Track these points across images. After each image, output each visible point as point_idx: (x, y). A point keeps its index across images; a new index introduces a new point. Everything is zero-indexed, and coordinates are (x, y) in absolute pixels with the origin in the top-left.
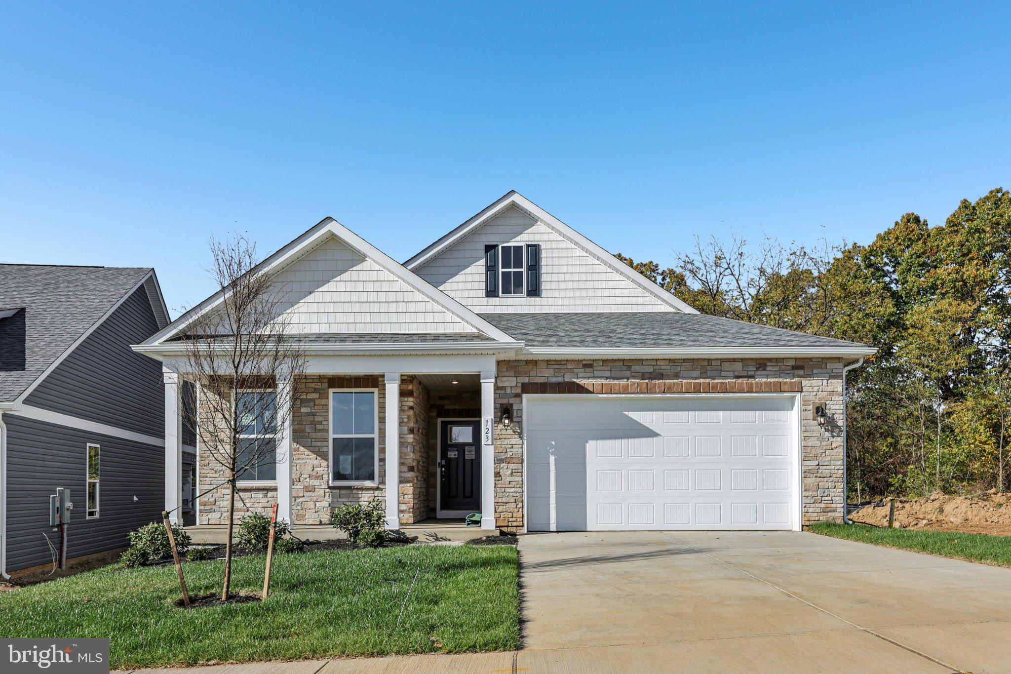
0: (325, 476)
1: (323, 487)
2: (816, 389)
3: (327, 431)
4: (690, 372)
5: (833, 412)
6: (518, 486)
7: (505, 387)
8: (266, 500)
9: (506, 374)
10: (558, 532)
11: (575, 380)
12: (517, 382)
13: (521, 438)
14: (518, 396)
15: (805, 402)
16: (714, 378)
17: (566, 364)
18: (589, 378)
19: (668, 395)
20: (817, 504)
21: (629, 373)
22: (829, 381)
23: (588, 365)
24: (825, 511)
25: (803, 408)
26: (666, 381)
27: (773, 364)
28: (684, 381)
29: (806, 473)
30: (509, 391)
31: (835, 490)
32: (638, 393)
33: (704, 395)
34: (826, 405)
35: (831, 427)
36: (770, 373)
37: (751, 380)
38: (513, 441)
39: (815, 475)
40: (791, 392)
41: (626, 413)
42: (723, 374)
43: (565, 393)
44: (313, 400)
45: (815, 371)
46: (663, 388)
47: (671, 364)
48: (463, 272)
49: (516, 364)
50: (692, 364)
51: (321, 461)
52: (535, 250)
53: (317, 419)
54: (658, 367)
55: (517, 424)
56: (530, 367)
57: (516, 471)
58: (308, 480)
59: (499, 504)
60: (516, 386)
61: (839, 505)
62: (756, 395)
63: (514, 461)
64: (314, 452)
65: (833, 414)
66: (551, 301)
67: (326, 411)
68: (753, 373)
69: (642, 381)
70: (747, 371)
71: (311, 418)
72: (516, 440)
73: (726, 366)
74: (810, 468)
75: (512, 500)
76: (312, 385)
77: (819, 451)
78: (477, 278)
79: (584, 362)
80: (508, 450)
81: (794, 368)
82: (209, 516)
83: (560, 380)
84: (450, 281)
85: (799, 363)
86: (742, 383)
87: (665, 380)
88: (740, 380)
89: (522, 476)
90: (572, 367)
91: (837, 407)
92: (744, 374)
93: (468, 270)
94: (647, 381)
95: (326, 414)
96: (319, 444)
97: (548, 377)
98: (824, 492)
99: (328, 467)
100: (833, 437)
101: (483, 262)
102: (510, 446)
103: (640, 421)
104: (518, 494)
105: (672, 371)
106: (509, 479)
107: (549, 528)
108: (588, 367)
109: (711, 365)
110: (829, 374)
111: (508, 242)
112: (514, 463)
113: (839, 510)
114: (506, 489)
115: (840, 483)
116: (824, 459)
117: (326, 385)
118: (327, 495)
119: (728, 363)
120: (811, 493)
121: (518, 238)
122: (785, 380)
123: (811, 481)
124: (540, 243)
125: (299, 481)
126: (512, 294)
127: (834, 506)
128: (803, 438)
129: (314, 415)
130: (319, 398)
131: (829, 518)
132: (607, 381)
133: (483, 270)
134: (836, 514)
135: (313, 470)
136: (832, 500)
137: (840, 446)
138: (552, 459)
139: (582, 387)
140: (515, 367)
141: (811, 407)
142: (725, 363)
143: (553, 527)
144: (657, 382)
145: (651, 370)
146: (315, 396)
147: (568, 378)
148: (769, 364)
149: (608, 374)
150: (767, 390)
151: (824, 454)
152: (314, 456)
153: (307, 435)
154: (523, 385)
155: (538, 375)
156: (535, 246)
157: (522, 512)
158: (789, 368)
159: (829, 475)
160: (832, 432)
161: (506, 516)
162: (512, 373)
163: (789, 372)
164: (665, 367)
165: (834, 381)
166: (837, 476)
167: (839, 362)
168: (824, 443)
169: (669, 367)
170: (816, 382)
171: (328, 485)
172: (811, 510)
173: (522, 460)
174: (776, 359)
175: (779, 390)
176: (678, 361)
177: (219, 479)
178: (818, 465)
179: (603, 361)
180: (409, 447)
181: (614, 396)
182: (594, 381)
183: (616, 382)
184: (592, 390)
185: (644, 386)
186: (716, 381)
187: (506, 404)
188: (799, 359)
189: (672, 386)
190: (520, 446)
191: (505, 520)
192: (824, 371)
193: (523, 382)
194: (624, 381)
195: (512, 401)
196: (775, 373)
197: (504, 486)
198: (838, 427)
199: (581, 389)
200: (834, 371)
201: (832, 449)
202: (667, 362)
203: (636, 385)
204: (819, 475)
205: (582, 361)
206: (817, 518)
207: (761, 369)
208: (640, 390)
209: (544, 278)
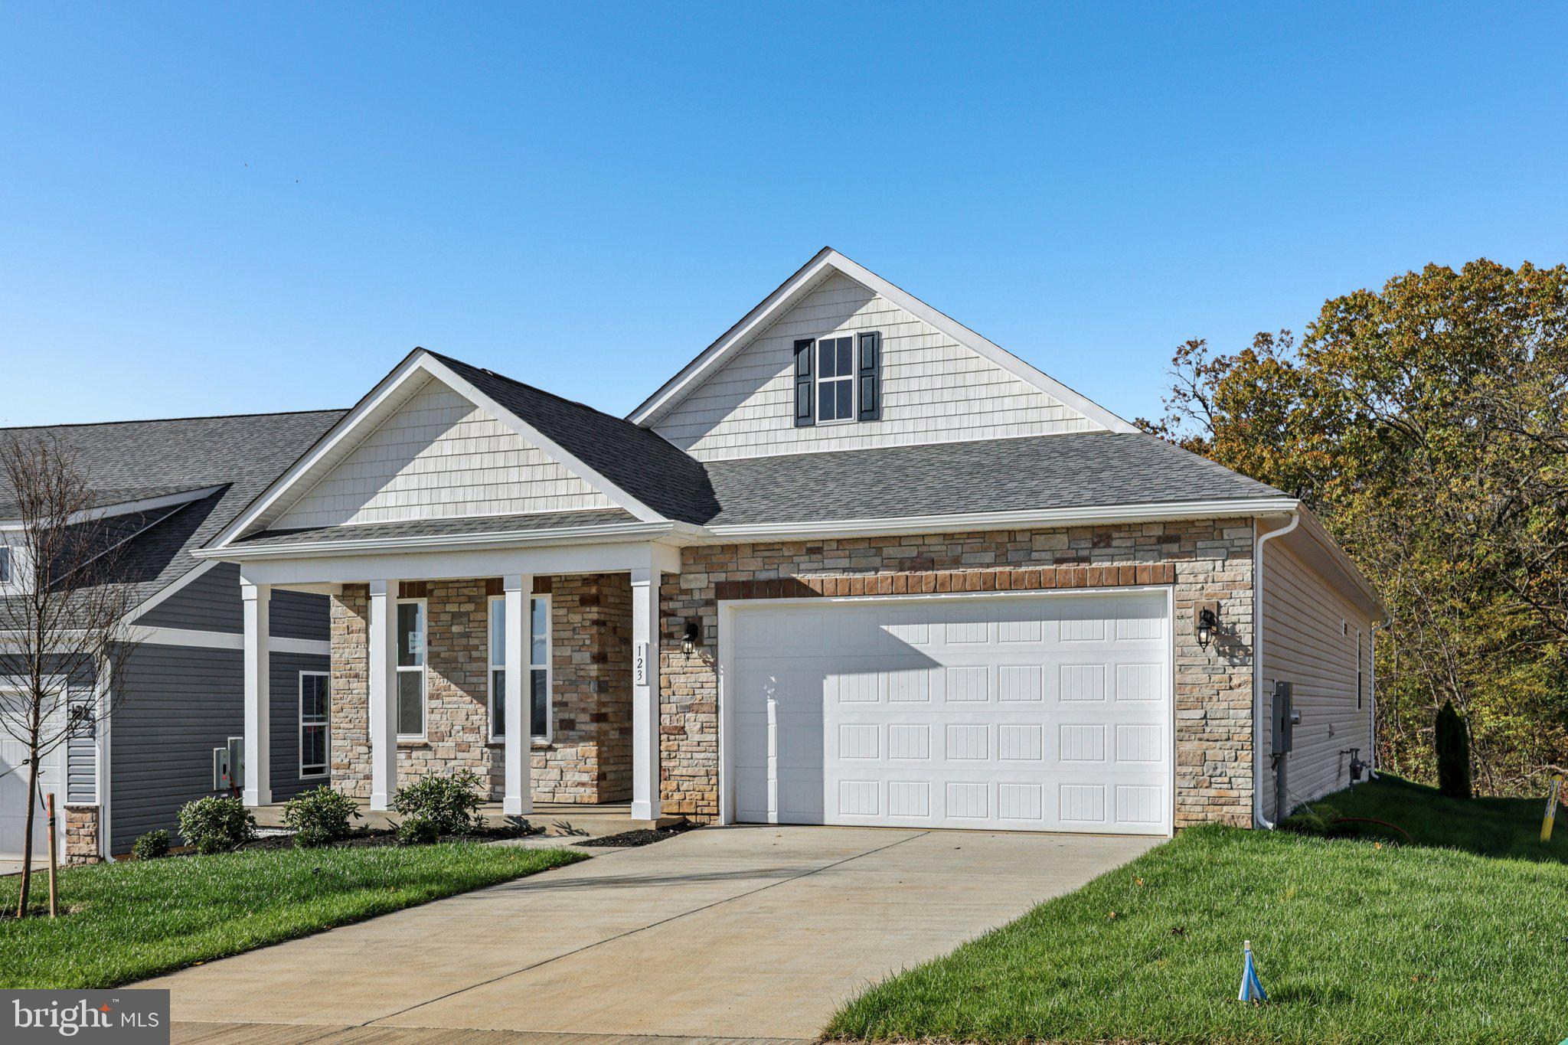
0: (483, 729)
1: (479, 744)
2: (1201, 578)
3: (485, 660)
4: (979, 554)
5: (1234, 619)
6: (711, 749)
7: (691, 590)
8: (409, 762)
9: (693, 569)
10: (780, 825)
11: (794, 575)
12: (709, 582)
13: (716, 671)
14: (711, 603)
15: (1181, 603)
16: (1018, 564)
17: (781, 549)
18: (816, 571)
19: (943, 596)
20: (1201, 790)
21: (878, 559)
22: (1227, 563)
23: (815, 549)
24: (1215, 802)
25: (1178, 613)
26: (940, 573)
27: (1122, 535)
28: (969, 571)
29: (1181, 734)
30: (697, 596)
31: (1236, 764)
32: (892, 593)
33: (1002, 594)
34: (1219, 606)
35: (1231, 647)
36: (1117, 551)
37: (1082, 566)
38: (703, 677)
39: (1198, 736)
40: (1155, 584)
41: (885, 627)
42: (1035, 555)
43: (779, 597)
44: (467, 614)
45: (1199, 544)
46: (932, 584)
47: (947, 542)
48: (761, 389)
49: (708, 552)
50: (982, 540)
51: (477, 706)
52: (872, 341)
53: (473, 642)
54: (924, 549)
55: (708, 648)
56: (728, 556)
57: (708, 724)
58: (461, 734)
59: (683, 778)
60: (708, 587)
61: (1243, 793)
62: (1093, 591)
63: (705, 708)
64: (468, 692)
65: (1235, 624)
66: (897, 427)
67: (483, 629)
68: (1086, 553)
69: (900, 574)
70: (1077, 549)
71: (464, 641)
72: (707, 675)
73: (1040, 540)
74: (1189, 723)
75: (703, 773)
76: (466, 591)
77: (1207, 692)
78: (782, 397)
79: (809, 545)
80: (697, 691)
81: (1163, 540)
82: (343, 785)
83: (772, 575)
84: (743, 404)
85: (1171, 532)
86: (1067, 572)
87: (938, 569)
88: (1064, 567)
89: (717, 733)
90: (791, 554)
91: (1241, 610)
92: (1072, 554)
93: (769, 385)
94: (907, 573)
95: (484, 634)
96: (475, 680)
97: (754, 572)
98: (1215, 769)
99: (487, 715)
100: (1234, 666)
101: (790, 370)
102: (699, 685)
103: (906, 641)
104: (710, 763)
105: (949, 555)
106: (697, 737)
107: (767, 818)
108: (815, 553)
109: (1015, 541)
110: (1227, 549)
111: (831, 332)
112: (704, 712)
113: (1243, 801)
114: (694, 754)
115: (1246, 752)
116: (1216, 708)
117: (483, 591)
118: (485, 756)
119: (1043, 537)
120: (1190, 769)
121: (846, 325)
122: (1145, 564)
123: (1191, 747)
124: (880, 329)
125: (450, 736)
126: (836, 420)
127: (1235, 793)
128: (1177, 668)
129: (468, 636)
130: (475, 611)
131: (1223, 816)
132: (845, 576)
133: (790, 383)
134: (1238, 810)
135: (467, 719)
136: (1230, 782)
137: (1246, 682)
138: (771, 705)
139: (806, 587)
140: (706, 557)
141: (1191, 612)
142: (1037, 536)
143: (773, 817)
144: (924, 573)
145: (915, 554)
146: (470, 607)
147: (785, 572)
148: (1115, 535)
149: (845, 563)
150: (1110, 582)
151: (1215, 698)
152: (468, 699)
153: (460, 666)
154: (718, 585)
155: (740, 568)
156: (872, 335)
157: (718, 791)
158: (1153, 540)
159: (1225, 737)
160: (1233, 656)
161: (693, 797)
162: (701, 567)
163: (1153, 547)
164: (938, 548)
165: (1235, 562)
166: (1241, 738)
167: (1247, 526)
168: (1214, 678)
169: (944, 548)
170: (1202, 565)
171: (487, 741)
172: (1189, 800)
173: (717, 707)
174: (1129, 525)
175: (1133, 582)
176: (958, 536)
177: (355, 731)
178: (1205, 717)
179: (839, 541)
180: (592, 685)
181: (856, 599)
182: (823, 576)
183: (858, 576)
184: (820, 591)
185: (903, 582)
186: (1023, 569)
187: (692, 617)
188: (1169, 523)
189: (948, 579)
190: (714, 685)
191: (691, 803)
192: (1217, 544)
193: (716, 581)
194: (870, 575)
195: (701, 612)
196: (1127, 551)
197: (690, 749)
198: (1241, 646)
199: (804, 591)
200: (1236, 543)
201: (1231, 688)
202: (941, 540)
203: (890, 580)
204: (1205, 736)
205: (805, 542)
206: (1201, 816)
207: (1102, 545)
208: (896, 589)
209: (886, 387)
